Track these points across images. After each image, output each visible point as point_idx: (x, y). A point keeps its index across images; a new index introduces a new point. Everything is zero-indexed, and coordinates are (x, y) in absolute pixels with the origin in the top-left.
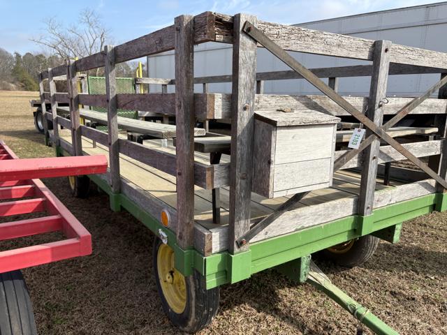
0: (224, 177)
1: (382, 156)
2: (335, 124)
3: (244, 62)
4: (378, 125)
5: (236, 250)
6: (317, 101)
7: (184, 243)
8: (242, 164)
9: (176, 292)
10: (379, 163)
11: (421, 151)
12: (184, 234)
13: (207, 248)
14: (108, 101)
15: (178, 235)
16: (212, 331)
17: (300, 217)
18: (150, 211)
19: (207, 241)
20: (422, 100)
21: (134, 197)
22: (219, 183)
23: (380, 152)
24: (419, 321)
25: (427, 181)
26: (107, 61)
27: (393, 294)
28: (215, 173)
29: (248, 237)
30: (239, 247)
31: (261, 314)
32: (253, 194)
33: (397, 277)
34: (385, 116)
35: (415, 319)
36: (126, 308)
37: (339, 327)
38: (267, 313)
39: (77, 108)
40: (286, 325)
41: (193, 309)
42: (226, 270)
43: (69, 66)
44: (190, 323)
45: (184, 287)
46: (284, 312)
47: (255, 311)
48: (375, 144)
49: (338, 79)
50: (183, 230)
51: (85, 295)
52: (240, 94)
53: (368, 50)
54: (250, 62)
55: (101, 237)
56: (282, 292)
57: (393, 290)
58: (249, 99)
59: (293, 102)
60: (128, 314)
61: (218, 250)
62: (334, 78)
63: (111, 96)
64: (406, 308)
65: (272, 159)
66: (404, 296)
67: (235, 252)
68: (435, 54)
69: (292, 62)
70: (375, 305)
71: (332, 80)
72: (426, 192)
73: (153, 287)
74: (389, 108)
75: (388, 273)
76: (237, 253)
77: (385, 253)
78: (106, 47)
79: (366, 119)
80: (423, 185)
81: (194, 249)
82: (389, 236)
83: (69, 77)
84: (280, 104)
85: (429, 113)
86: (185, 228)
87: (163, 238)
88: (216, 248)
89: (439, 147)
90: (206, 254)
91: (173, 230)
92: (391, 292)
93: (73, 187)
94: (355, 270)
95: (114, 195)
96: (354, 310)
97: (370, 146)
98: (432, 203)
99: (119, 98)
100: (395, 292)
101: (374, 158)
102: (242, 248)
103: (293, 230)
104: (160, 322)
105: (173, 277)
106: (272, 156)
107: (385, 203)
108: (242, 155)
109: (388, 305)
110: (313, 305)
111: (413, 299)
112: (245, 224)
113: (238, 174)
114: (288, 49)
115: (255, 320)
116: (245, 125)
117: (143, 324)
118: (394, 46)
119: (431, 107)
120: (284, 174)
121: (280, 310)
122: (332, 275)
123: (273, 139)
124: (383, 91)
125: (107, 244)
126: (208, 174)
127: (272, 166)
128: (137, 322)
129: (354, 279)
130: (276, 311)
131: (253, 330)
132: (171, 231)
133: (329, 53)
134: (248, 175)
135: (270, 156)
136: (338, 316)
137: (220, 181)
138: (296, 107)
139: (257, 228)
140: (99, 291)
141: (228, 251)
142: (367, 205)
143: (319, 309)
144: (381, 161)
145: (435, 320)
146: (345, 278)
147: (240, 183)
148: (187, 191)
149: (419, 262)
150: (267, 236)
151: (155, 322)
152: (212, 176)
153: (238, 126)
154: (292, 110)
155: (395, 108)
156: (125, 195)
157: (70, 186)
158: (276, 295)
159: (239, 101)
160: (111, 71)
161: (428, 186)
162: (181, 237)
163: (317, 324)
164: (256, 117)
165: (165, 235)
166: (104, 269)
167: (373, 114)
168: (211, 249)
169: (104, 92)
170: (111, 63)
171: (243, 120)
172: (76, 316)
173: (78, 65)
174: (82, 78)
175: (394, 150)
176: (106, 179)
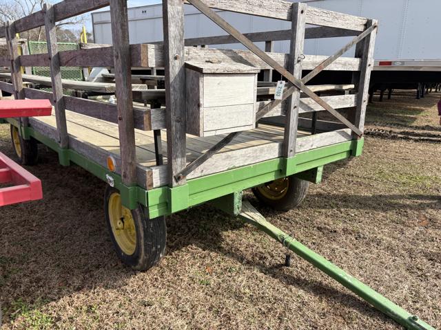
0: (161, 121)
1: (303, 107)
2: (255, 74)
3: (173, 17)
4: (298, 78)
5: (175, 184)
6: (242, 55)
7: (129, 181)
8: (176, 108)
9: (128, 238)
10: (300, 112)
11: (337, 103)
12: (128, 173)
13: (148, 183)
14: (50, 59)
15: (123, 174)
16: (161, 268)
17: (231, 158)
18: (98, 160)
19: (148, 177)
20: (336, 57)
21: (82, 150)
22: (156, 126)
23: (301, 102)
24: (338, 247)
25: (344, 130)
26: (46, 20)
27: (319, 229)
28: (152, 117)
29: (185, 172)
30: (177, 182)
31: (206, 251)
32: (187, 135)
33: (324, 216)
34: (303, 71)
35: (335, 246)
36: (81, 257)
37: (272, 256)
38: (212, 251)
39: (19, 70)
40: (227, 259)
41: (143, 247)
42: (166, 202)
43: (8, 27)
44: (141, 261)
45: (134, 232)
46: (227, 249)
47: (200, 250)
48: (295, 95)
49: (273, 42)
50: (127, 169)
51: (40, 248)
52: (170, 44)
53: (287, 11)
54: (178, 17)
55: (53, 199)
56: (225, 233)
57: (320, 226)
58: (179, 50)
59: (221, 55)
60: (83, 261)
61: (159, 184)
62: (270, 42)
63: (53, 54)
64: (328, 239)
65: (201, 102)
66: (328, 229)
67: (174, 186)
68: (347, 17)
69: (217, 18)
70: (303, 238)
71: (268, 43)
72: (344, 139)
73: (106, 238)
74: (307, 64)
75: (317, 213)
76: (175, 187)
77: (316, 199)
78: (45, 5)
79: (286, 72)
80: (340, 133)
81: (137, 185)
82: (313, 177)
83: (8, 39)
84: (209, 56)
85: (343, 69)
86: (128, 167)
87: (110, 181)
88: (157, 183)
89: (353, 100)
90: (148, 188)
91: (119, 173)
92: (318, 228)
93: (20, 155)
94: (291, 212)
95: (62, 150)
96: (283, 239)
97: (291, 96)
98: (348, 149)
99: (62, 56)
100: (321, 228)
101: (295, 107)
102: (180, 182)
103: (226, 169)
104: (113, 265)
105: (123, 222)
106: (201, 99)
107: (307, 147)
108: (176, 100)
109: (315, 237)
110: (252, 242)
111: (335, 232)
112: (181, 162)
113: (173, 117)
114: (214, 7)
115: (200, 257)
116: (177, 73)
117: (98, 267)
118: (310, 8)
119: (345, 65)
120: (212, 117)
121: (223, 248)
122: (270, 218)
123: (201, 85)
124: (301, 48)
125: (60, 204)
126: (145, 117)
127: (201, 109)
128: (92, 266)
129: (288, 220)
130: (220, 249)
131: (198, 264)
132: (117, 174)
133: (252, 13)
134: (182, 119)
135: (199, 99)
136: (272, 248)
137: (157, 124)
138: (224, 59)
139: (193, 165)
140: (53, 244)
141: (167, 186)
142: (290, 148)
143: (257, 244)
144: (301, 111)
145: (351, 245)
146: (281, 220)
147: (175, 126)
148: (128, 134)
149: (344, 203)
150: (203, 174)
151: (109, 265)
152: (150, 119)
153: (171, 73)
154: (220, 62)
155: (313, 64)
156: (73, 149)
157: (17, 154)
158: (220, 236)
159: (170, 51)
160: (51, 28)
161: (345, 134)
162: (125, 176)
163: (254, 255)
164: (186, 66)
165: (111, 179)
166: (57, 226)
167: (293, 68)
168: (152, 184)
169: (45, 51)
170: (51, 22)
171: (175, 68)
172: (32, 266)
173: (17, 26)
174: (23, 42)
175: (313, 101)
176: (54, 138)
